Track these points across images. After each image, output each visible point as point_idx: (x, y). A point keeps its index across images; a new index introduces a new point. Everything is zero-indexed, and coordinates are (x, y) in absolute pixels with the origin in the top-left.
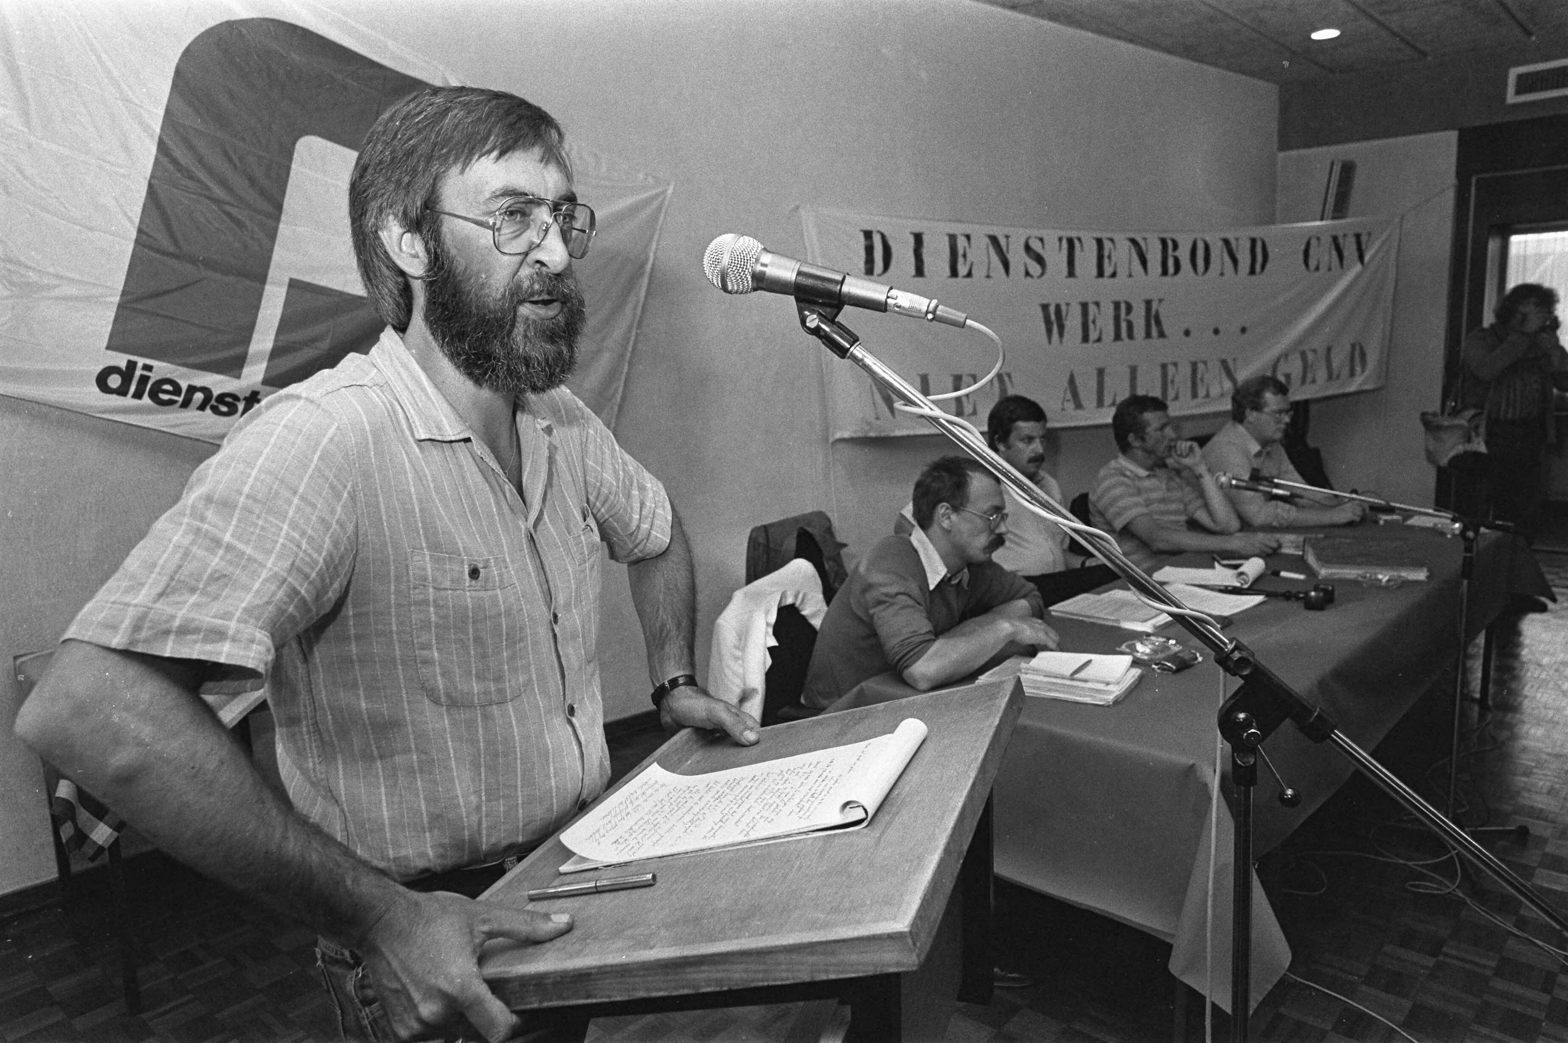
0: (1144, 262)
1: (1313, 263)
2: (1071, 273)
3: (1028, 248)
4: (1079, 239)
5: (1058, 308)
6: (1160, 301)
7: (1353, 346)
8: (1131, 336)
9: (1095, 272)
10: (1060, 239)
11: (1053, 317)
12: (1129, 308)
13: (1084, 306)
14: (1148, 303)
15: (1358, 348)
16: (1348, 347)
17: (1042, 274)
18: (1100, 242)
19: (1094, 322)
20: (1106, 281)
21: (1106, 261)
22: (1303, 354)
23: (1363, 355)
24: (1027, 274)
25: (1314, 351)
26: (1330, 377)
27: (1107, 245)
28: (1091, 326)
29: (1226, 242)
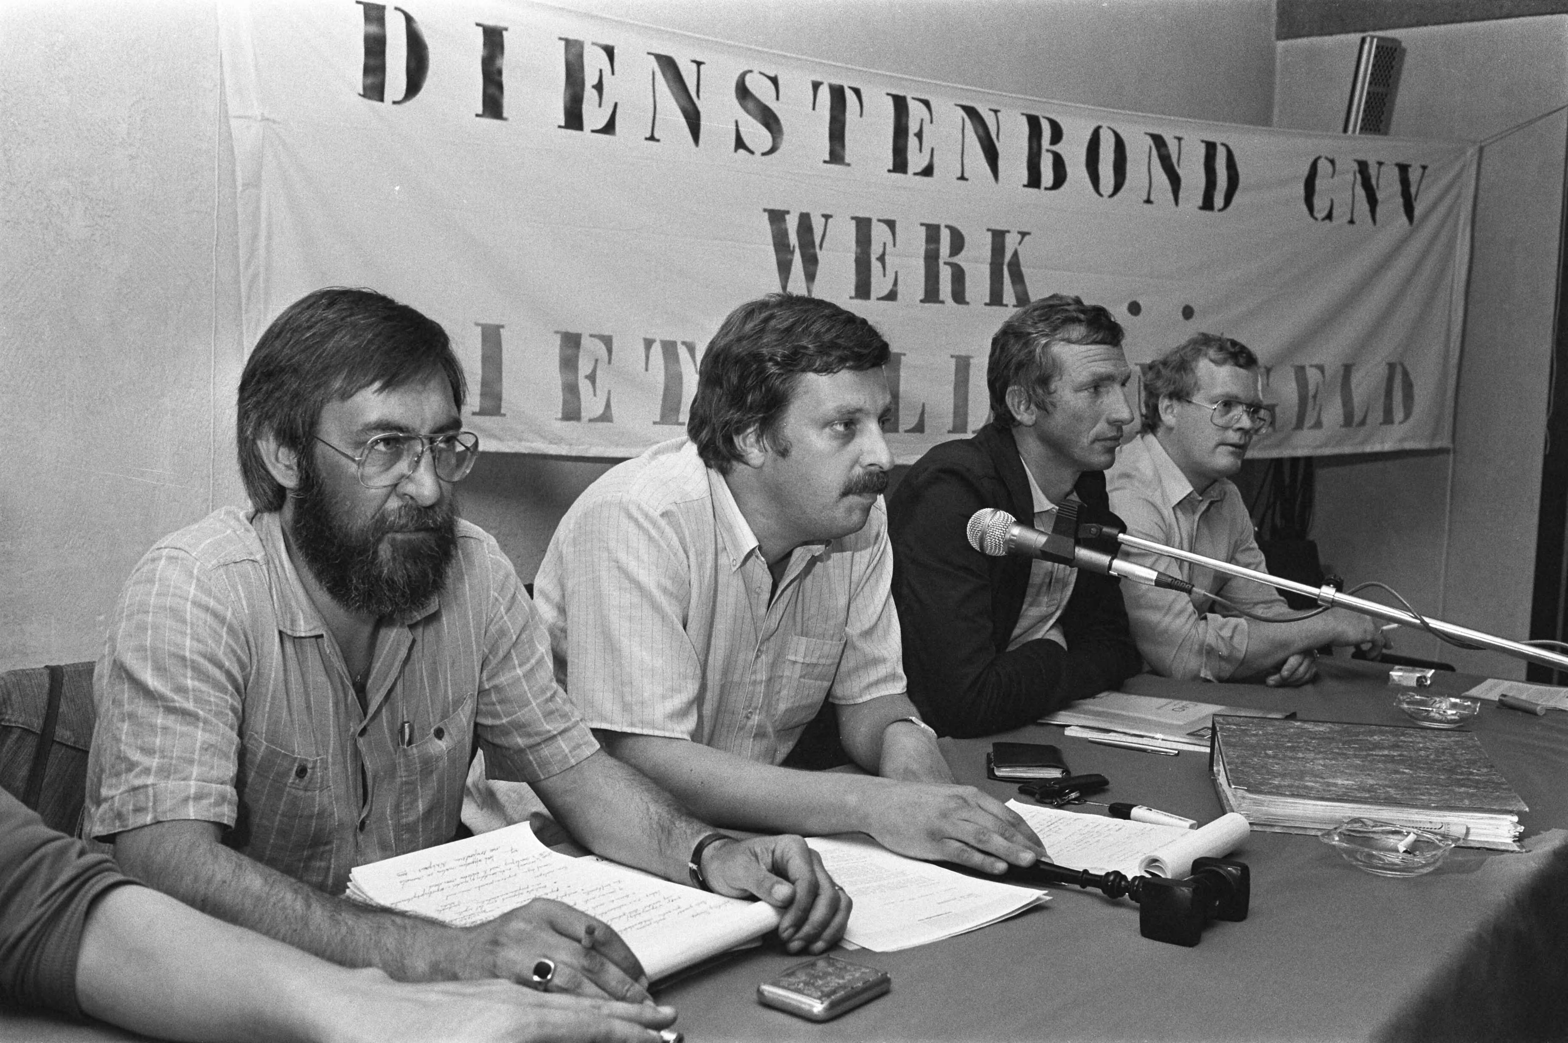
0: (992, 155)
1: (1321, 204)
2: (836, 156)
3: (743, 92)
4: (857, 92)
5: (805, 221)
6: (1024, 234)
7: (1391, 366)
8: (959, 296)
9: (888, 160)
10: (816, 86)
11: (793, 239)
12: (958, 242)
13: (863, 226)
14: (999, 236)
15: (1399, 369)
16: (1382, 371)
17: (773, 150)
18: (900, 103)
19: (882, 259)
20: (909, 180)
21: (912, 142)
22: (1300, 371)
23: (1408, 386)
24: (740, 143)
25: (1321, 368)
26: (1348, 420)
27: (916, 111)
28: (876, 265)
29: (1159, 141)
